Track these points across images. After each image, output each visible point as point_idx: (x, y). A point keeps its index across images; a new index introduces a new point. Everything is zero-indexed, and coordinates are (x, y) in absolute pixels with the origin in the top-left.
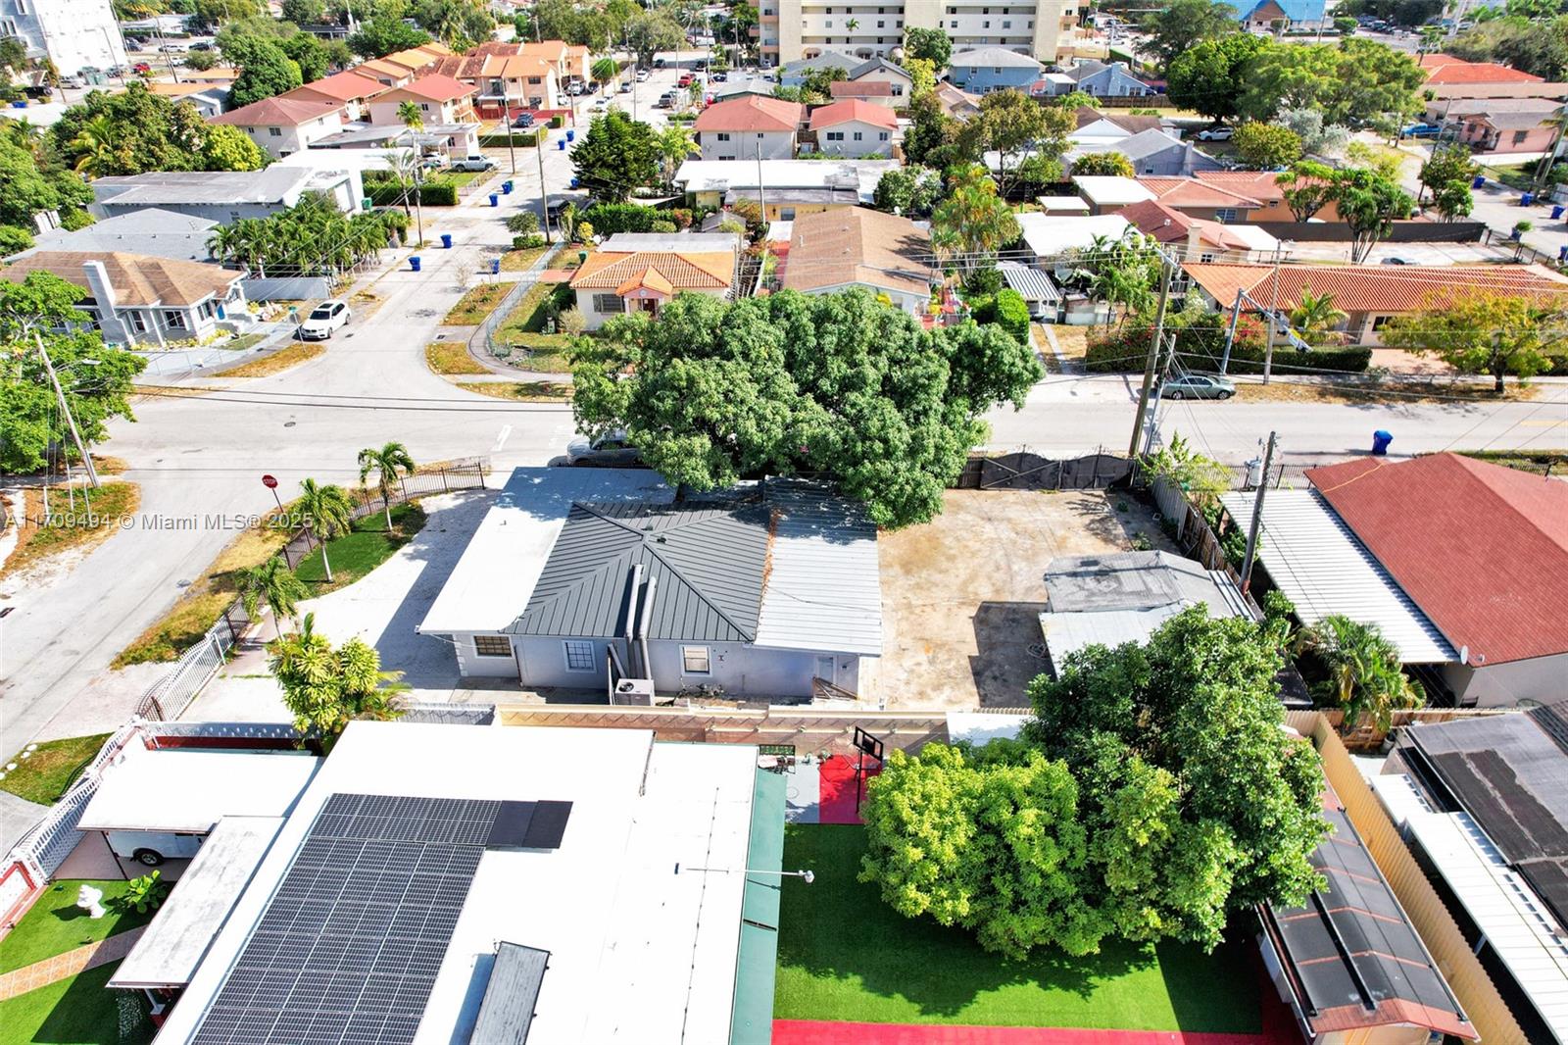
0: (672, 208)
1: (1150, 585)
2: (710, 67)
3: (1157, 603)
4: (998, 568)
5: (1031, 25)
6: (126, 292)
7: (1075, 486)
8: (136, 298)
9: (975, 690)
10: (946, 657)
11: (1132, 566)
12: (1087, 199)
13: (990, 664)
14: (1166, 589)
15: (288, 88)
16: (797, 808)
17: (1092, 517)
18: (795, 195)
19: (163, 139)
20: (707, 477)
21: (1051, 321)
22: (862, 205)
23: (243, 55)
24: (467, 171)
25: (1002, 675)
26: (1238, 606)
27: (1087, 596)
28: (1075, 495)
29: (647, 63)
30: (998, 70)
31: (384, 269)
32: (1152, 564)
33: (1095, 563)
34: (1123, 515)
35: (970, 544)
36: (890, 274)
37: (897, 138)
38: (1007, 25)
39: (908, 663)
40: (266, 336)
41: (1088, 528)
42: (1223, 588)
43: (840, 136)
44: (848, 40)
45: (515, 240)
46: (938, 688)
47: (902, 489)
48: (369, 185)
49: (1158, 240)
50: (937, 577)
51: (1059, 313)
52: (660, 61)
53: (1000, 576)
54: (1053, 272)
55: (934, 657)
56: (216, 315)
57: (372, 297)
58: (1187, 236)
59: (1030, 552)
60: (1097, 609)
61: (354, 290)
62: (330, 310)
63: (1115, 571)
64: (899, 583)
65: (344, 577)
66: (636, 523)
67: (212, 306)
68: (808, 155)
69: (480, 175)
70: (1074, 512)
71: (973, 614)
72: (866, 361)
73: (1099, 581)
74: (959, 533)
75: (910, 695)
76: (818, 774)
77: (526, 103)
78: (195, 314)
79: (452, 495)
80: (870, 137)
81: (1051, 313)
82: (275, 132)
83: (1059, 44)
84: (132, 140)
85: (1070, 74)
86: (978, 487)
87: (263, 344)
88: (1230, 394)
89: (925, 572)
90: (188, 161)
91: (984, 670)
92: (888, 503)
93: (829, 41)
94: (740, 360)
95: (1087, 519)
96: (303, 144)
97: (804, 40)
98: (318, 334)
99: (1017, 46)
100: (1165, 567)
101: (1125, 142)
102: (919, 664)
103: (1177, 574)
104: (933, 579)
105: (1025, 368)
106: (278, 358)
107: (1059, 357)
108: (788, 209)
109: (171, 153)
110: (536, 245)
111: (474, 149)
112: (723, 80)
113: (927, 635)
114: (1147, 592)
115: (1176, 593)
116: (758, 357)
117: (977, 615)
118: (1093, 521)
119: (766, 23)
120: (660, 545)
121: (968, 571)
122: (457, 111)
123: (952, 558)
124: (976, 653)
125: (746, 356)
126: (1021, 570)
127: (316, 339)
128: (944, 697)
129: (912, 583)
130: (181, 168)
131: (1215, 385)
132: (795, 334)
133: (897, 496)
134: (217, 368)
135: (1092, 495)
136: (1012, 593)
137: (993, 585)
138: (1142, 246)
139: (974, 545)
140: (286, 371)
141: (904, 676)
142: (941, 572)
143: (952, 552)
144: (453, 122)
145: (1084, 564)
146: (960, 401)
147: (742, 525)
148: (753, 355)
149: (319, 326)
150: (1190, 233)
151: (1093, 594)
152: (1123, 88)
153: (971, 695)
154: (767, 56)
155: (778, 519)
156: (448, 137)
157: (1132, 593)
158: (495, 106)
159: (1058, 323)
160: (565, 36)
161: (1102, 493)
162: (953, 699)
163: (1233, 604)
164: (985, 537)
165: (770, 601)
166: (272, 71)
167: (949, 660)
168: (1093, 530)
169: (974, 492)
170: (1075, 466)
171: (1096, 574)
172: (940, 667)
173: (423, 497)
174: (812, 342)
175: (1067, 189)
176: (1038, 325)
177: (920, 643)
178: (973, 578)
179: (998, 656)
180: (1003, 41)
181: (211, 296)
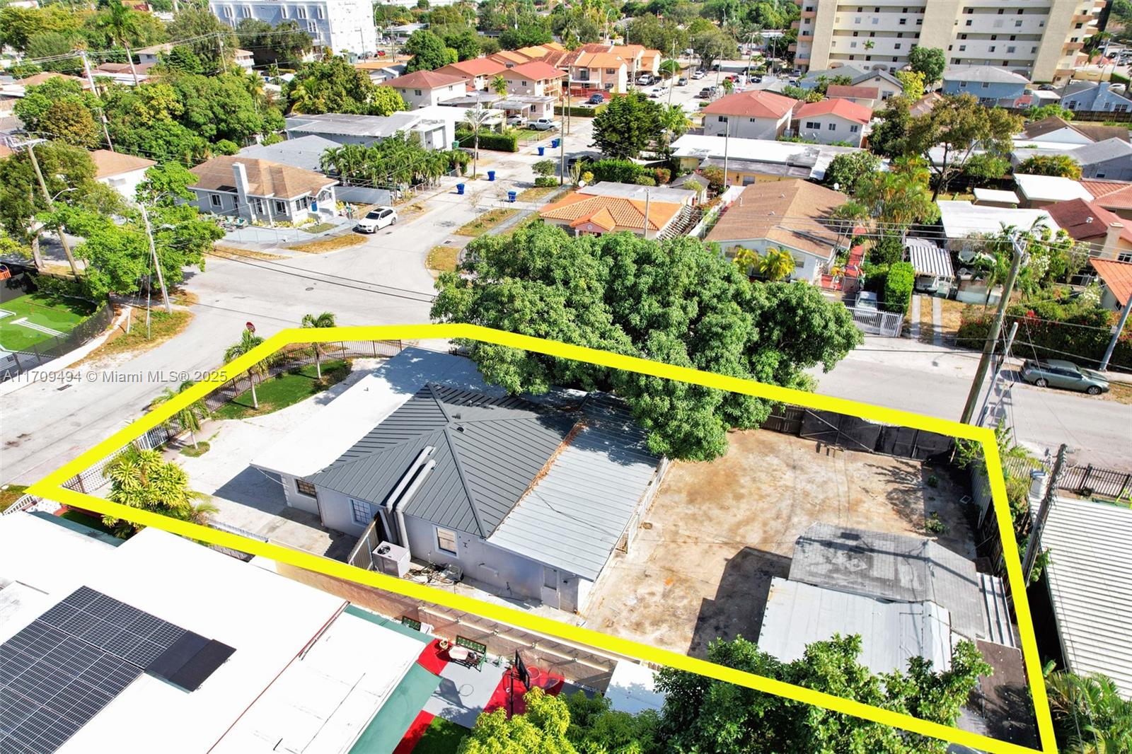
0: (655, 168)
1: (901, 576)
2: (749, 72)
3: (898, 597)
4: (778, 517)
5: (1034, 50)
6: (256, 185)
7: (893, 452)
8: (260, 191)
9: (691, 635)
10: (682, 593)
11: (892, 551)
12: (1020, 193)
13: (720, 612)
14: (916, 585)
15: (442, 66)
16: (463, 707)
17: (896, 486)
18: (759, 167)
19: (344, 93)
20: (519, 383)
21: (942, 296)
22: (811, 180)
23: (418, 43)
24: (536, 129)
25: (726, 627)
26: (998, 623)
27: (830, 571)
28: (887, 460)
29: (707, 66)
30: (986, 85)
31: (440, 190)
32: (914, 553)
33: (856, 537)
34: (930, 491)
35: (764, 487)
36: (798, 235)
37: (865, 131)
38: (1011, 50)
39: (643, 590)
40: (337, 226)
41: (889, 497)
42: (990, 598)
43: (818, 126)
44: (868, 58)
45: (537, 180)
46: (656, 623)
47: (679, 427)
48: (460, 132)
49: (1070, 235)
50: (716, 512)
51: (951, 290)
52: (717, 66)
53: (776, 525)
54: (957, 253)
55: (670, 591)
56: (310, 208)
57: (420, 208)
58: (1106, 234)
59: (817, 508)
60: (834, 588)
61: (413, 201)
62: (380, 213)
63: (872, 551)
64: (677, 510)
65: (268, 407)
66: (450, 409)
67: (308, 201)
68: (788, 138)
69: (540, 133)
70: (881, 478)
71: (731, 557)
72: (677, 303)
73: (850, 558)
74: (759, 474)
75: (627, 624)
76: (500, 678)
77: (602, 87)
78: (293, 205)
79: (378, 360)
80: (843, 128)
81: (945, 288)
82: (418, 93)
83: (1059, 67)
84: (326, 93)
85: (1057, 92)
86: (798, 435)
87: (330, 232)
88: (1101, 391)
89: (707, 504)
90: (358, 109)
91: (710, 617)
92: (665, 436)
93: (852, 57)
94: (561, 288)
95: (890, 487)
96: (434, 102)
97: (832, 56)
98: (367, 229)
99: (1016, 68)
100: (927, 560)
101: (1082, 149)
102: (652, 594)
103: (937, 570)
104: (711, 513)
105: (838, 333)
106: (336, 241)
107: (936, 329)
108: (749, 177)
109: (348, 102)
110: (552, 185)
111: (548, 114)
112: (758, 81)
113: (677, 566)
114: (894, 583)
115: (925, 592)
116: (576, 286)
117: (733, 559)
118: (895, 490)
119: (802, 42)
120: (458, 434)
121: (748, 513)
122: (547, 89)
123: (738, 497)
124: (712, 597)
125: (566, 283)
126: (800, 523)
127: (365, 233)
128: (657, 634)
129: (689, 512)
130: (353, 112)
131: (1085, 378)
132: (617, 272)
133: (674, 432)
134: (293, 243)
135: (907, 464)
136: (779, 544)
137: (765, 532)
138: (1053, 239)
139: (766, 489)
140: (333, 252)
141: (632, 602)
142: (722, 508)
143: (743, 491)
144: (543, 96)
145: (845, 535)
146: (770, 354)
147: (542, 429)
148: (572, 284)
149: (370, 224)
150: (1110, 232)
151: (837, 570)
152: (1107, 105)
153: (685, 639)
154: (800, 67)
155: (580, 429)
156: (530, 105)
157: (877, 579)
158: (579, 88)
159: (949, 298)
160: (648, 43)
161: (918, 464)
162: (665, 639)
163: (993, 619)
164: (781, 483)
165: (527, 504)
166: (433, 54)
167: (683, 597)
168: (892, 499)
169: (793, 438)
170: (894, 433)
171: (851, 549)
172: (671, 602)
173: (357, 358)
174: (630, 280)
175: (1008, 184)
176: (929, 298)
177: (665, 573)
178: (748, 521)
179: (732, 606)
180: (1005, 63)
181: (308, 194)
